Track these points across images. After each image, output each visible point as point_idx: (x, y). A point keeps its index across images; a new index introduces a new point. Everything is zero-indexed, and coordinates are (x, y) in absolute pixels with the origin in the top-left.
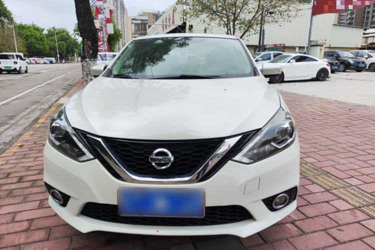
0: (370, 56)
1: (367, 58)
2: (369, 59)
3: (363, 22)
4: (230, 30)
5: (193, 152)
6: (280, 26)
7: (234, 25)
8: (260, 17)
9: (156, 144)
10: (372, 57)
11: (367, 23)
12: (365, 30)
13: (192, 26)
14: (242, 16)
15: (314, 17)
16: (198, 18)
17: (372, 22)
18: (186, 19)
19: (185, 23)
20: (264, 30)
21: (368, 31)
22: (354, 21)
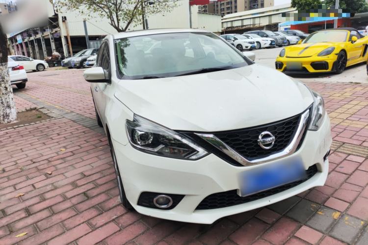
0: (236, 39)
1: (234, 41)
2: (235, 41)
3: (214, 10)
4: (113, 20)
5: (285, 130)
6: (163, 16)
7: (117, 16)
8: (141, 7)
9: (259, 129)
10: (237, 39)
11: (217, 10)
12: (222, 16)
13: (65, 18)
14: (124, 6)
15: (192, 7)
16: (77, 9)
17: (221, 10)
18: (57, 11)
19: (56, 15)
20: (146, 20)
21: (224, 17)
22: (207, 9)
